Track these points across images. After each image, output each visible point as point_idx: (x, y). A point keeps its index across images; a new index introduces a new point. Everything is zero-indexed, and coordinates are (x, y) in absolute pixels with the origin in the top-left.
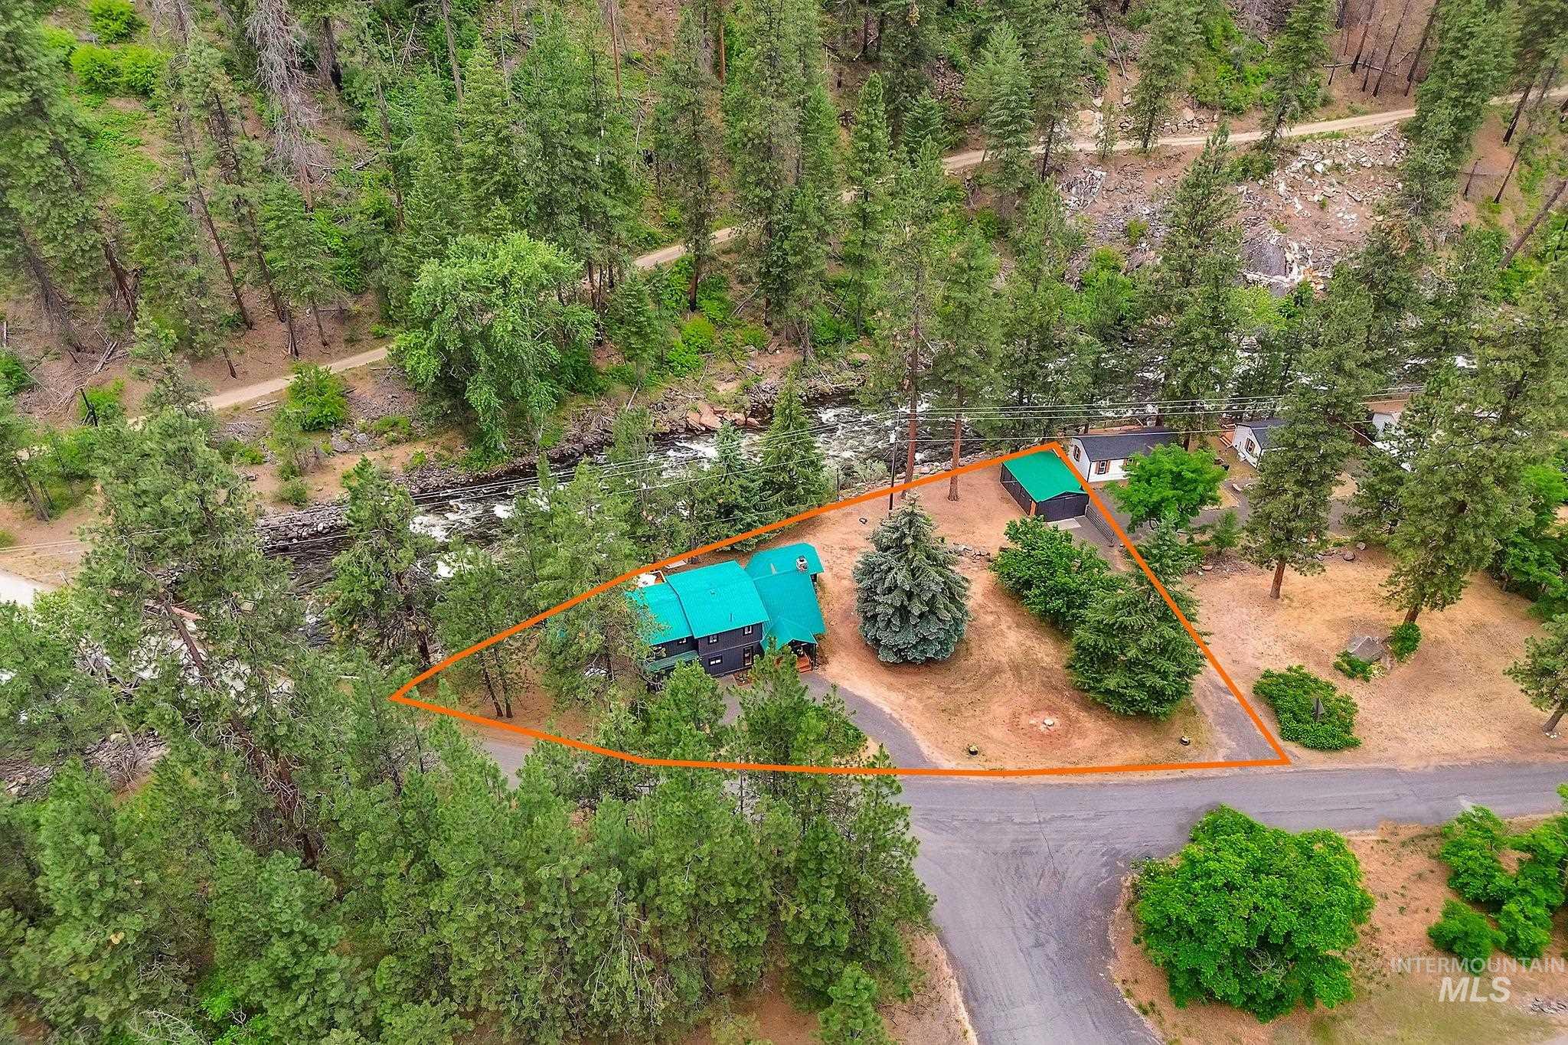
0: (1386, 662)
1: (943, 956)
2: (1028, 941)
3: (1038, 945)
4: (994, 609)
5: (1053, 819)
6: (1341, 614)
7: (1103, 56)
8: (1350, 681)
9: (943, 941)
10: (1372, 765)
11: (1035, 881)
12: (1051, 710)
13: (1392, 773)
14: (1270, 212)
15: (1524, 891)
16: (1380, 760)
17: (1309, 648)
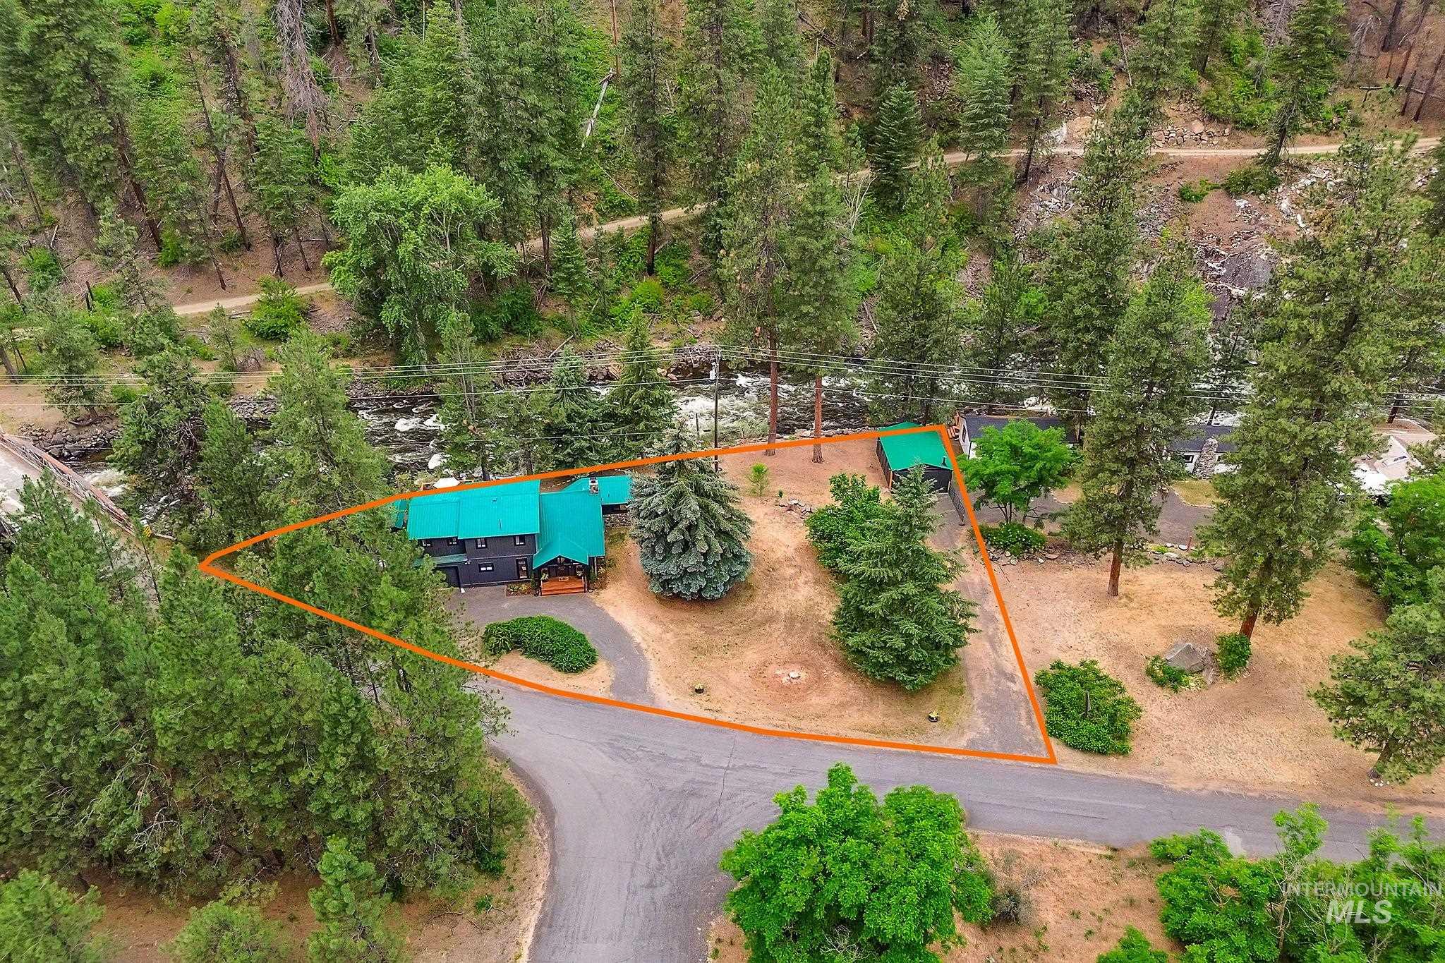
0: (1208, 676)
1: (544, 877)
2: (642, 879)
3: (651, 886)
4: (799, 563)
5: (746, 767)
6: (1182, 622)
7: (1111, 65)
8: (1159, 689)
9: (554, 862)
10: (1135, 777)
11: (687, 823)
12: (805, 664)
13: (1157, 788)
14: (1266, 227)
15: (1224, 935)
16: (1148, 773)
17: (1127, 649)
